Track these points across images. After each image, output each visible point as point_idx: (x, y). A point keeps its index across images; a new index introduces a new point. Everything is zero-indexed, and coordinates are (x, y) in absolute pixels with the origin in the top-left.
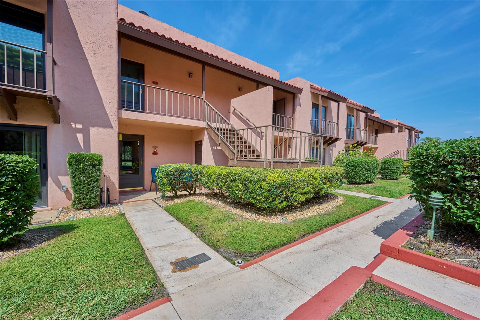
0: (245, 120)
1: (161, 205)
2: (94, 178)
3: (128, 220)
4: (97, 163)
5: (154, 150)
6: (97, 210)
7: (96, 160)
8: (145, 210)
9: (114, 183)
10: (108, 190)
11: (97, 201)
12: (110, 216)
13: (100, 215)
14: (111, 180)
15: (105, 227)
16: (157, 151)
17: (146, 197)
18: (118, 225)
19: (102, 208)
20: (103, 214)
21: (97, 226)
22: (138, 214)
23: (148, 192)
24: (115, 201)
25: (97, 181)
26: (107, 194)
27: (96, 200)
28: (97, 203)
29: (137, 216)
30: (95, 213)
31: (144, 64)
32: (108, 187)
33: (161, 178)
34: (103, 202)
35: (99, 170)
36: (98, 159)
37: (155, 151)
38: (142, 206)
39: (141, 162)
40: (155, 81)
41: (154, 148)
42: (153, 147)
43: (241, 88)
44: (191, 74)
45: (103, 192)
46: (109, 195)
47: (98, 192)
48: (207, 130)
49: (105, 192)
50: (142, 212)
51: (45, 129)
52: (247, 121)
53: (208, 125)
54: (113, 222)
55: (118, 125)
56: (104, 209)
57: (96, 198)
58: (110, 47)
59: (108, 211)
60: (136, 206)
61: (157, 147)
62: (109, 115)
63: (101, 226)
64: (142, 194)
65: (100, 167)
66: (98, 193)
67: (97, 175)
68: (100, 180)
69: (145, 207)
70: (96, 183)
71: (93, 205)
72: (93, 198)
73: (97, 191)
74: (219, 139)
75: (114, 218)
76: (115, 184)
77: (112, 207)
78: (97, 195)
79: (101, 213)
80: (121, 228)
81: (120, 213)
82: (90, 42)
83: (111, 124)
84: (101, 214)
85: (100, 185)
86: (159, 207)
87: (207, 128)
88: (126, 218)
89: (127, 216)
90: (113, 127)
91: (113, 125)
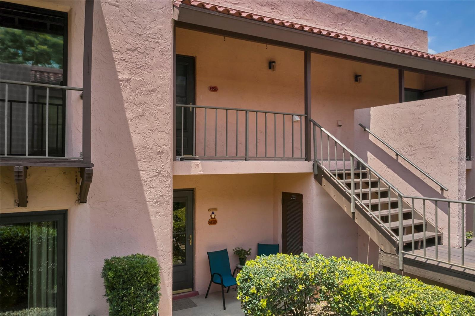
0: (395, 158)
5: (211, 216)
16: (217, 218)
23: (202, 298)
31: (196, 57)
37: (213, 216)
39: (190, 241)
40: (213, 85)
41: (211, 212)
42: (209, 210)
43: (360, 76)
44: (274, 64)
51: (64, 214)
52: (400, 161)
53: (320, 169)
58: (162, 52)
61: (216, 209)
74: (352, 204)
82: (133, 48)
87: (316, 176)
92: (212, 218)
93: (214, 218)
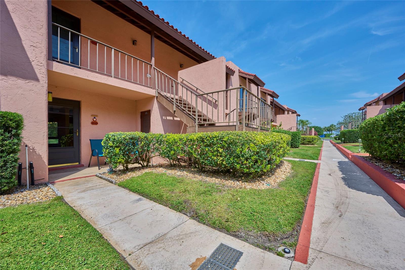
0: (196, 90)
1: (113, 180)
2: (8, 147)
3: (72, 206)
4: (14, 125)
5: (93, 119)
6: (13, 196)
7: (11, 120)
8: (91, 189)
9: (41, 156)
10: (31, 166)
11: (14, 182)
12: (39, 203)
13: (18, 203)
14: (35, 152)
15: (33, 224)
16: (97, 121)
17: (86, 174)
18: (58, 217)
19: (22, 192)
20: (24, 202)
21: (17, 223)
22: (83, 195)
23: (86, 167)
24: (42, 181)
25: (14, 152)
26: (30, 172)
27: (12, 180)
28: (14, 185)
29: (83, 198)
30: (10, 201)
31: (81, 19)
32: (32, 162)
33: (111, 148)
34: (22, 184)
35: (17, 136)
36: (16, 119)
37: (95, 120)
38: (85, 185)
39: (76, 133)
41: (93, 117)
42: (92, 115)
43: (183, 65)
44: (136, 42)
45: (22, 170)
46: (33, 174)
47: (15, 168)
48: (157, 99)
49: (27, 168)
50: (89, 192)
52: (198, 91)
53: (159, 93)
54: (47, 212)
55: (47, 79)
56: (25, 193)
57: (11, 178)
59: (34, 195)
60: (77, 185)
61: (97, 116)
62: (33, 63)
63: (26, 223)
64: (80, 170)
65: (20, 131)
66: (15, 171)
67: (13, 143)
68: (19, 150)
69: (90, 185)
70: (11, 155)
71: (6, 188)
72: (6, 178)
73: (13, 166)
74: (174, 106)
75: (46, 205)
76: (42, 158)
77: (39, 189)
78: (14, 174)
79: (22, 199)
80: (65, 221)
81: (54, 197)
83: (37, 76)
84: (20, 202)
85: (18, 159)
86: (110, 184)
87: (157, 97)
88: (66, 202)
89: (67, 200)
90: (40, 80)
91: (39, 79)
92: (94, 121)
93: (96, 121)
